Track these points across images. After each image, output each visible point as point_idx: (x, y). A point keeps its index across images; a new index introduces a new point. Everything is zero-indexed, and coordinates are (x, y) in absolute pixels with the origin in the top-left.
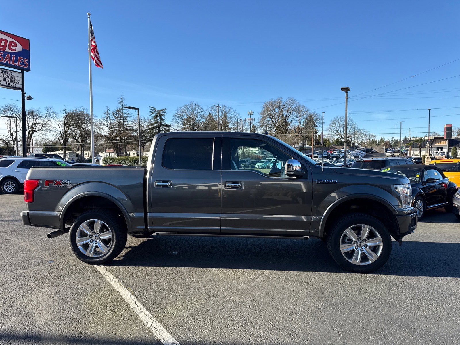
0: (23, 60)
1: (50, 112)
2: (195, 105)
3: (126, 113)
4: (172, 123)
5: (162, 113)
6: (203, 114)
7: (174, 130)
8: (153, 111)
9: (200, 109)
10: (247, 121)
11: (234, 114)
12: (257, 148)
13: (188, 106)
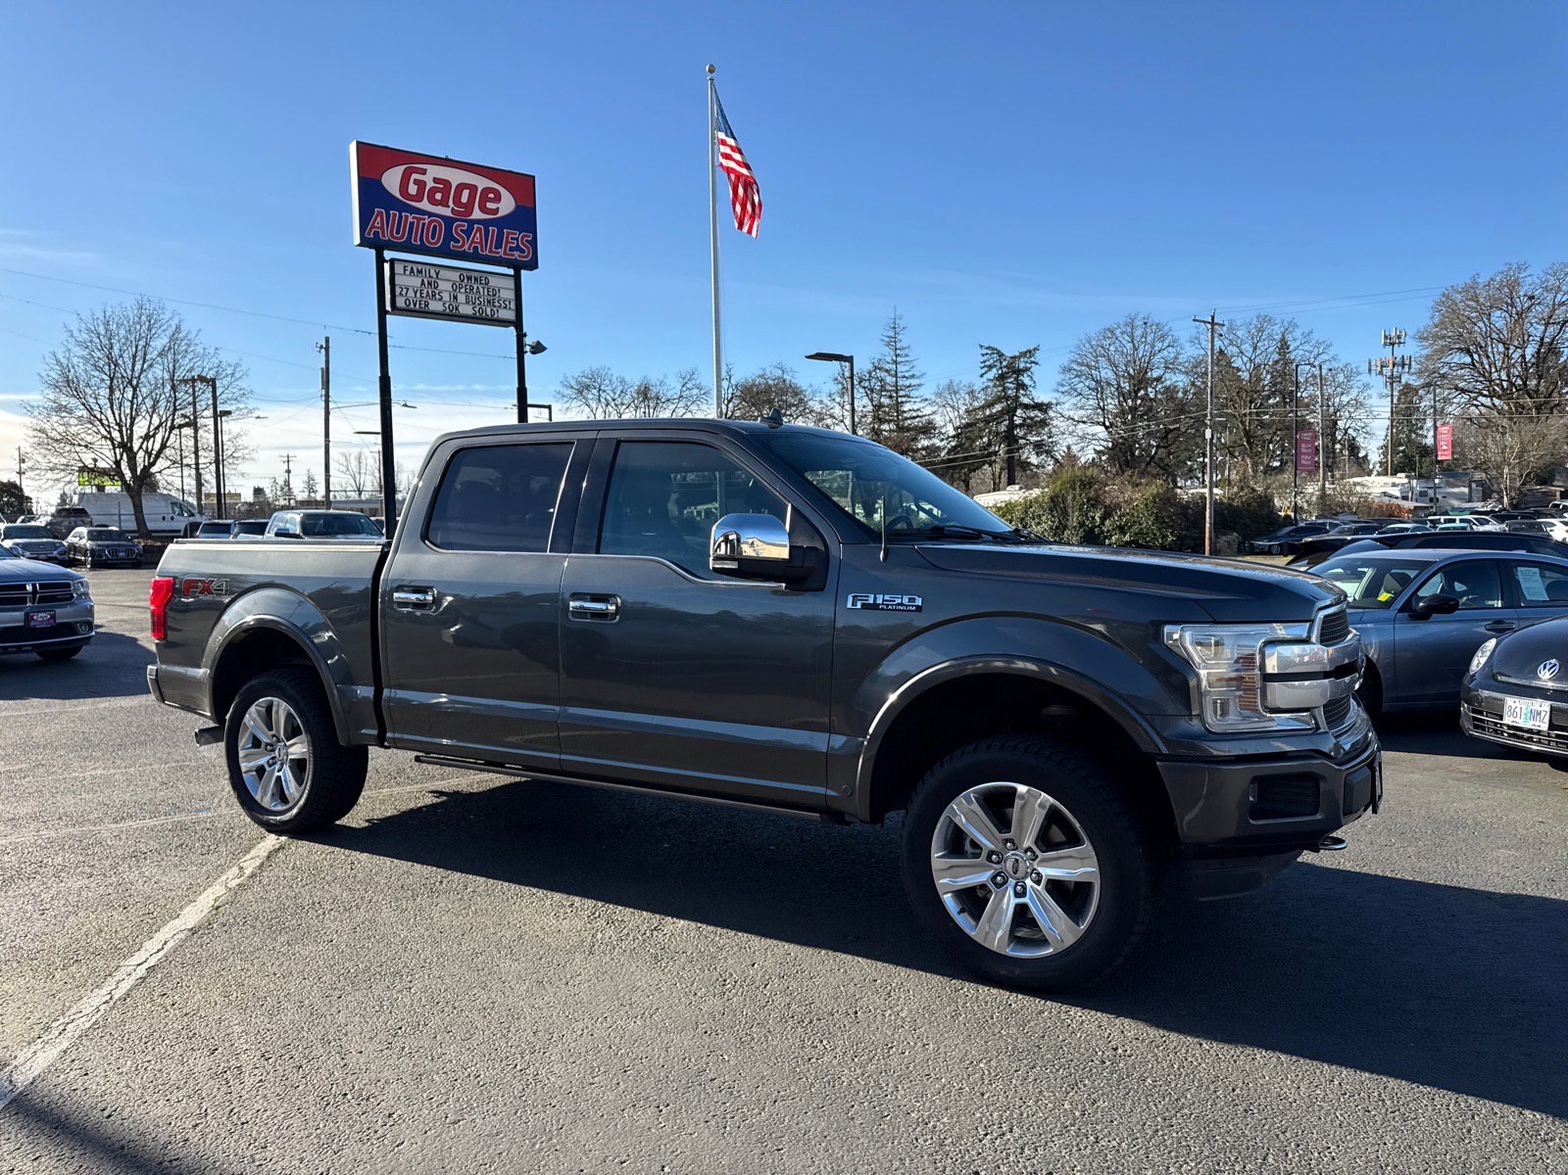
0: (517, 239)
1: (689, 385)
2: (1145, 323)
3: (907, 375)
4: (1057, 395)
5: (1022, 366)
6: (1172, 355)
7: (1062, 419)
8: (992, 361)
9: (1162, 338)
10: (1379, 369)
11: (1307, 347)
12: (1403, 475)
13: (1118, 332)
